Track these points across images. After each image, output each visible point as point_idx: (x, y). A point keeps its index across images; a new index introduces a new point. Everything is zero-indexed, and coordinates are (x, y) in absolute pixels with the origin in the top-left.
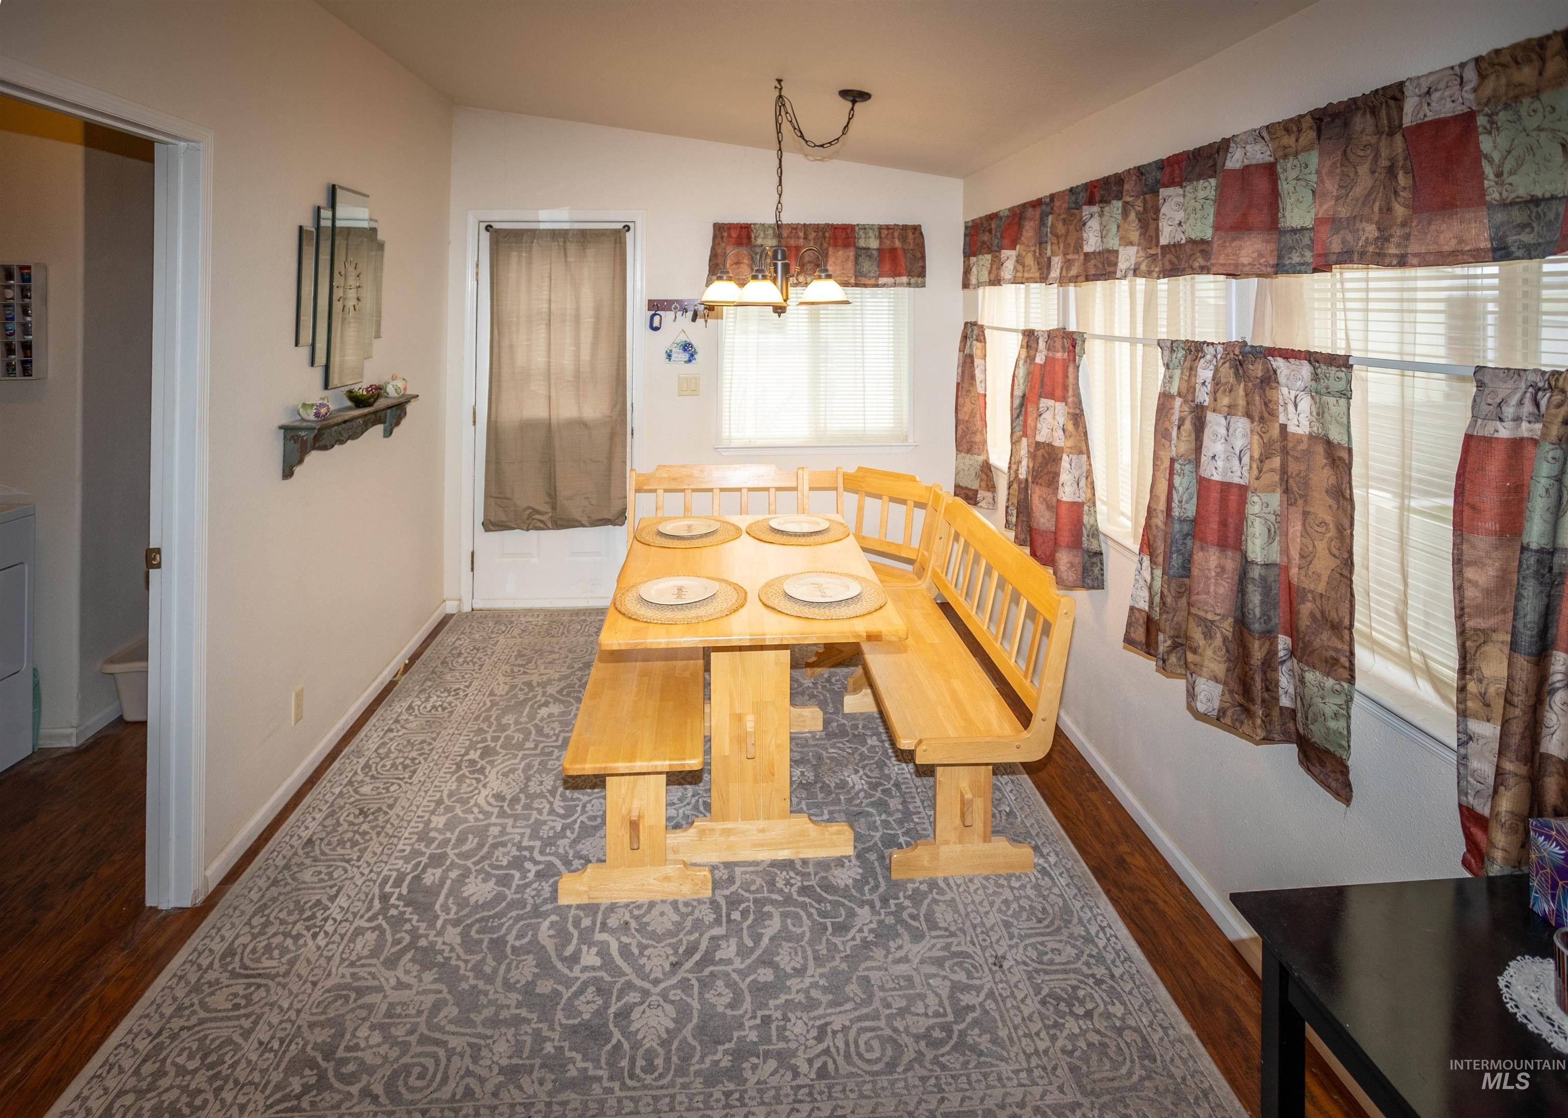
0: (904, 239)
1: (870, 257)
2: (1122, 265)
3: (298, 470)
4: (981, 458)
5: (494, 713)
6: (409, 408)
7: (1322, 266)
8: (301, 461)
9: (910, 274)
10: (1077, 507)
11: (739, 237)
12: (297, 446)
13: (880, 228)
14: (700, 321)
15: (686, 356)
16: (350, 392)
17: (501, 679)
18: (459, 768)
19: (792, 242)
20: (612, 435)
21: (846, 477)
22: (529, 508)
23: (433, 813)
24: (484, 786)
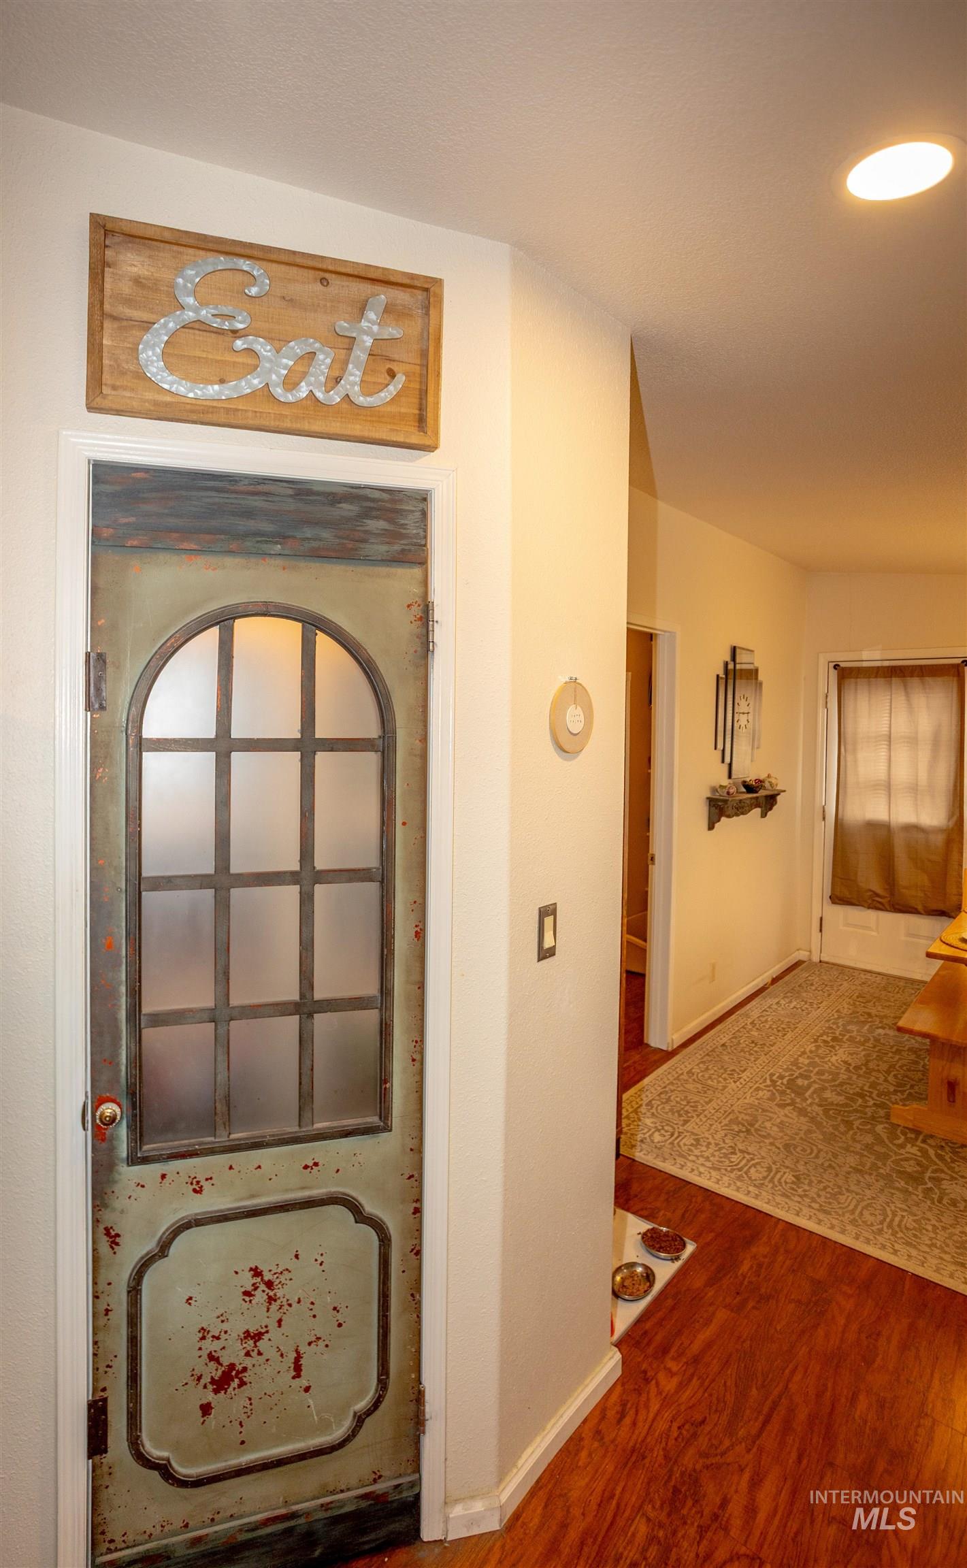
3: (717, 825)
5: (841, 1022)
6: (778, 798)
8: (719, 821)
16: (745, 782)
17: (846, 1006)
18: (816, 1041)
22: (871, 891)
23: (800, 1056)
24: (836, 1055)
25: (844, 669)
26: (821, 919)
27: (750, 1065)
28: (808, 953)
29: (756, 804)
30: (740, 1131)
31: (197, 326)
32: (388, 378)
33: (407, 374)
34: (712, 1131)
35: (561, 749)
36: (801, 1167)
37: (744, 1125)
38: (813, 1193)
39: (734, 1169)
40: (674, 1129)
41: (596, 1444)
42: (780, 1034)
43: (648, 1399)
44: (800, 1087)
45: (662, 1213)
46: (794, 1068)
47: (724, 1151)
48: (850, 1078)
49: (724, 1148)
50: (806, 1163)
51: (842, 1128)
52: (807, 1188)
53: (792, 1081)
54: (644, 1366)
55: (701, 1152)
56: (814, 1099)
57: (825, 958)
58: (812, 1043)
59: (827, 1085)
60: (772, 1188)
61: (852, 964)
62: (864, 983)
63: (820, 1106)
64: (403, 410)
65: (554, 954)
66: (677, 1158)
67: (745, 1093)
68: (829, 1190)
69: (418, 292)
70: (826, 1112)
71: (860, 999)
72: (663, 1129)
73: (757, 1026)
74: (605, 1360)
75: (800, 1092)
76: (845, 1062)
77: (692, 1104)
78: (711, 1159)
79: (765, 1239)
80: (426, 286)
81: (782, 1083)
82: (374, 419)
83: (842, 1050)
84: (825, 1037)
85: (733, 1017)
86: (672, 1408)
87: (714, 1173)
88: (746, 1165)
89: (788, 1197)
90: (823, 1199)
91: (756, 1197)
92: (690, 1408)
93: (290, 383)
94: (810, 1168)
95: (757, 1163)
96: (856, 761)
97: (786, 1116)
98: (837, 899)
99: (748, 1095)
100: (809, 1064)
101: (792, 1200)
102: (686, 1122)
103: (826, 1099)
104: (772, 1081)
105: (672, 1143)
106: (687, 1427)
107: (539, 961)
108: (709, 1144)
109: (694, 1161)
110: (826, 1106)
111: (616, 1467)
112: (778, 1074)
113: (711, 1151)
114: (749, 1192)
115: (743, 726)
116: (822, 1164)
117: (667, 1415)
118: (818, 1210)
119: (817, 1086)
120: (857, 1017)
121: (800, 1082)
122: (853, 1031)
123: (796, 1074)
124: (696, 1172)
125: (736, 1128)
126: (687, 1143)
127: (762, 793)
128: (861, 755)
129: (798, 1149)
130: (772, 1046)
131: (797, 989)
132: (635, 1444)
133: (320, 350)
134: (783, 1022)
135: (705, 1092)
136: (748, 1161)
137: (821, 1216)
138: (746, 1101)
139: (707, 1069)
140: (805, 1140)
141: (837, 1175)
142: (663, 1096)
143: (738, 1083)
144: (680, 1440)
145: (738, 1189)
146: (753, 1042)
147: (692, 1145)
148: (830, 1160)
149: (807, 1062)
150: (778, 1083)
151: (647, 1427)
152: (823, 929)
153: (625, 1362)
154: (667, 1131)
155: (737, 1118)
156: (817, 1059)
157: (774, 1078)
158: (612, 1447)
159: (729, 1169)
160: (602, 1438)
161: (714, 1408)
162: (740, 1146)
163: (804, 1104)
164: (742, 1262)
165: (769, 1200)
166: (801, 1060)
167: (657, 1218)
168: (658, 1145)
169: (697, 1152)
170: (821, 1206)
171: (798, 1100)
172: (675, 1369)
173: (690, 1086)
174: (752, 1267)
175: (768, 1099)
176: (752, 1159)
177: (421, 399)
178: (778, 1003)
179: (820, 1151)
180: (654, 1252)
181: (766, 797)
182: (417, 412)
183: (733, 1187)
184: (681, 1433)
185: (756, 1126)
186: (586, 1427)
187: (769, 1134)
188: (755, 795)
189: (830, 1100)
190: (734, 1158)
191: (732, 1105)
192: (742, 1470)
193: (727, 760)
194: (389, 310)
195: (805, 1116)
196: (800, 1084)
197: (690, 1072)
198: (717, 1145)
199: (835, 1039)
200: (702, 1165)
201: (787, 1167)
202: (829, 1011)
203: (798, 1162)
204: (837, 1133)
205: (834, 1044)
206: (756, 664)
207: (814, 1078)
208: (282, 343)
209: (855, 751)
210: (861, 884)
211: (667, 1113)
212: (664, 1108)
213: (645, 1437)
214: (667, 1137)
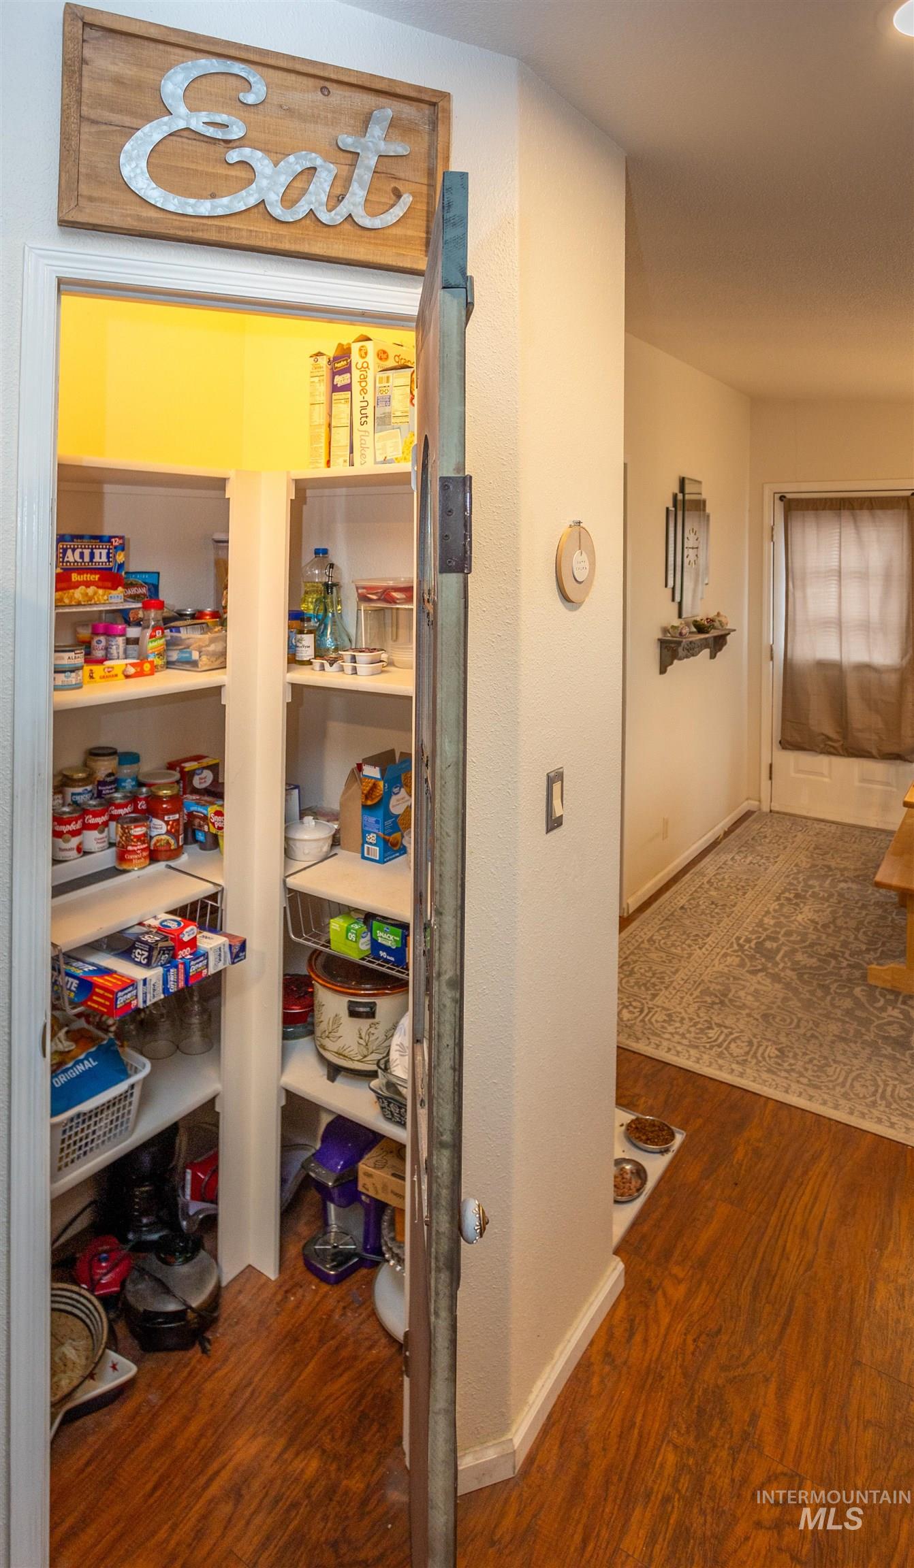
5: (801, 878)
6: (728, 638)
12: (670, 653)
16: (696, 621)
22: (823, 734)
25: (790, 500)
26: (771, 766)
27: (714, 928)
28: (757, 803)
29: (704, 644)
30: (714, 1003)
31: (185, 134)
32: (394, 197)
33: (414, 194)
34: (684, 1004)
35: (565, 598)
36: (783, 1039)
37: (716, 996)
38: (799, 1066)
39: (713, 1046)
40: (643, 1004)
41: (607, 1368)
42: (740, 893)
43: (656, 1312)
44: (769, 951)
45: (643, 1099)
46: (760, 930)
47: (699, 1026)
48: (819, 938)
49: (698, 1022)
50: (787, 1034)
51: (819, 993)
52: (793, 1061)
53: (760, 945)
54: (647, 1275)
55: (676, 1028)
56: (786, 963)
57: (776, 807)
58: (775, 901)
59: (796, 946)
60: (756, 1064)
61: (805, 813)
62: (818, 834)
63: (793, 970)
64: (410, 233)
65: (561, 824)
66: (650, 1037)
67: (713, 960)
68: (815, 1062)
69: (425, 107)
70: (800, 976)
71: (817, 851)
72: (631, 1005)
73: (715, 885)
74: (608, 1273)
75: (770, 955)
76: (812, 921)
77: (658, 975)
78: (688, 1035)
79: (756, 1121)
80: (434, 100)
81: (750, 947)
82: (379, 242)
83: (806, 909)
84: (787, 895)
85: (688, 876)
86: (685, 1319)
87: (693, 1052)
88: (724, 1041)
89: (774, 1073)
90: (810, 1073)
91: (741, 1075)
92: (704, 1316)
93: (289, 200)
94: (793, 1040)
95: (737, 1038)
96: (805, 597)
97: (759, 983)
98: (786, 744)
99: (716, 962)
100: (775, 925)
101: (779, 1076)
102: (654, 996)
103: (798, 963)
104: (739, 945)
105: (643, 1021)
106: (703, 1337)
107: (548, 831)
108: (683, 1019)
109: (669, 1040)
110: (797, 968)
111: (633, 1392)
112: (744, 938)
113: (685, 1027)
114: (733, 1070)
115: (692, 561)
116: (805, 1035)
117: (680, 1327)
118: (808, 1085)
119: (785, 948)
120: (817, 871)
121: (768, 945)
122: (815, 887)
123: (763, 937)
124: (673, 1052)
125: (709, 1000)
126: (659, 1019)
127: (714, 633)
128: (810, 591)
129: (777, 1020)
130: (734, 906)
131: (751, 842)
132: (649, 1366)
133: (321, 166)
134: (741, 880)
135: (670, 962)
136: (727, 1036)
137: (811, 1091)
138: (715, 969)
139: (668, 935)
140: (783, 1009)
141: (821, 1045)
142: (625, 968)
143: (704, 949)
144: (697, 1354)
145: (721, 1068)
146: (713, 903)
147: (664, 1021)
148: (812, 1029)
149: (772, 922)
150: (746, 947)
151: (660, 1342)
152: (773, 776)
153: (627, 1272)
154: (635, 1008)
155: (708, 988)
156: (782, 919)
157: (741, 941)
158: (625, 1370)
159: (708, 1046)
160: (613, 1361)
161: (728, 1314)
162: (716, 1019)
163: (777, 970)
164: (736, 1148)
165: (755, 1077)
166: (766, 920)
167: (638, 1106)
168: (628, 1024)
169: (671, 1029)
170: (810, 1080)
171: (770, 965)
172: (681, 1275)
173: (653, 956)
174: (746, 1154)
175: (738, 966)
176: (731, 1033)
177: (428, 221)
178: (733, 859)
179: (800, 1020)
180: (641, 1144)
181: (715, 638)
182: (424, 235)
183: (715, 1066)
184: (697, 1346)
185: (730, 996)
186: (595, 1348)
187: (744, 1004)
188: (707, 636)
189: (803, 963)
190: (711, 1033)
191: (701, 975)
192: (767, 1380)
193: (678, 598)
194: (394, 124)
195: (779, 982)
196: (769, 947)
197: (651, 940)
198: (691, 1019)
199: (797, 896)
200: (679, 1043)
201: (769, 1040)
202: (787, 865)
203: (778, 1033)
204: (815, 999)
205: (798, 901)
206: (704, 496)
207: (782, 939)
208: (280, 156)
209: (804, 587)
210: (813, 728)
211: (632, 987)
212: (628, 982)
213: (660, 1355)
214: (637, 1014)
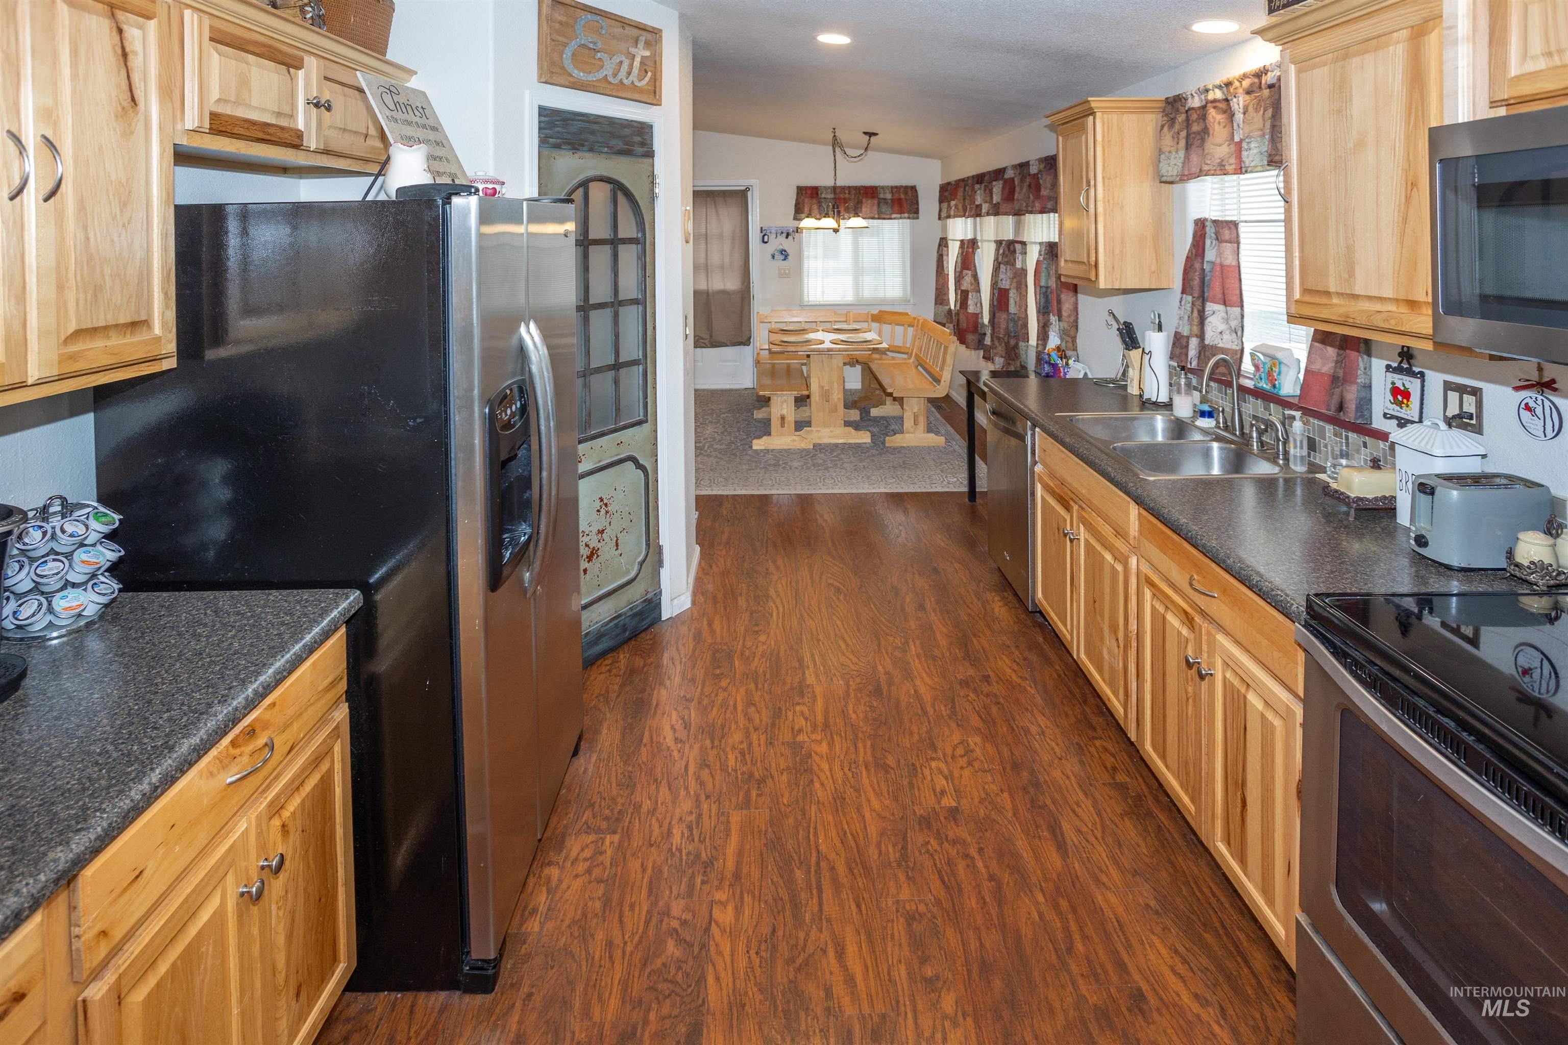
0: (906, 193)
1: (887, 203)
2: (983, 211)
4: (947, 307)
7: (1042, 211)
9: (909, 212)
10: (977, 315)
11: (812, 194)
13: (892, 187)
14: (790, 238)
15: (783, 257)
19: (842, 196)
20: (743, 298)
21: (873, 316)
